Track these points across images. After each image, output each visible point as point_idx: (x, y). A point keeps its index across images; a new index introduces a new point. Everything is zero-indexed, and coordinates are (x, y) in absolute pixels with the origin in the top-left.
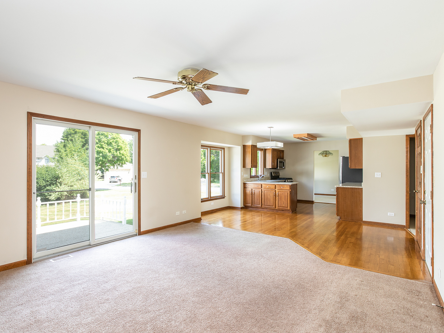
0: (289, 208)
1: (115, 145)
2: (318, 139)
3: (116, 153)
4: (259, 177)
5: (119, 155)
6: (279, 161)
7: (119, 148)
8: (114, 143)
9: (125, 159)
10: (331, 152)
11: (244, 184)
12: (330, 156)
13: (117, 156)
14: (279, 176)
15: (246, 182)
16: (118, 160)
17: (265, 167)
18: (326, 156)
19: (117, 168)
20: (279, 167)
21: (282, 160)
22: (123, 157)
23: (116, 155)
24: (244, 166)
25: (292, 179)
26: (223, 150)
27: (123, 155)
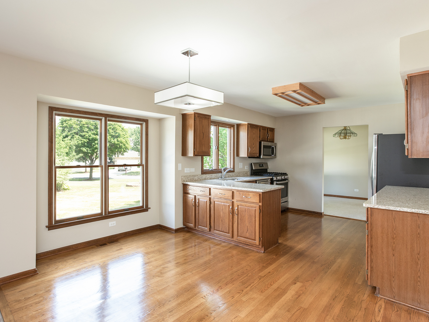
0: (257, 242)
1: (112, 132)
2: (326, 101)
3: (113, 141)
4: (221, 172)
5: (116, 142)
6: (264, 146)
7: (116, 135)
8: (111, 130)
9: (123, 147)
10: (353, 130)
11: (185, 186)
12: (352, 138)
13: (114, 144)
14: (266, 170)
15: (189, 183)
16: (116, 148)
17: (238, 155)
18: (345, 138)
19: (118, 156)
20: (264, 155)
21: (269, 144)
22: (121, 144)
23: (113, 142)
24: (184, 153)
25: (287, 175)
26: (145, 123)
27: (122, 143)
